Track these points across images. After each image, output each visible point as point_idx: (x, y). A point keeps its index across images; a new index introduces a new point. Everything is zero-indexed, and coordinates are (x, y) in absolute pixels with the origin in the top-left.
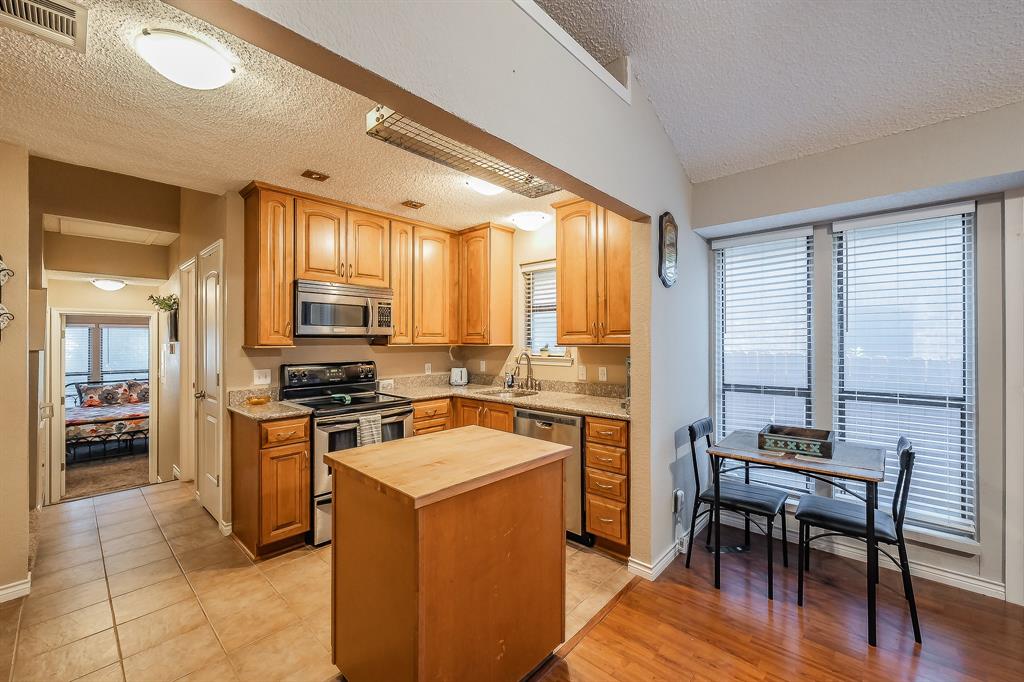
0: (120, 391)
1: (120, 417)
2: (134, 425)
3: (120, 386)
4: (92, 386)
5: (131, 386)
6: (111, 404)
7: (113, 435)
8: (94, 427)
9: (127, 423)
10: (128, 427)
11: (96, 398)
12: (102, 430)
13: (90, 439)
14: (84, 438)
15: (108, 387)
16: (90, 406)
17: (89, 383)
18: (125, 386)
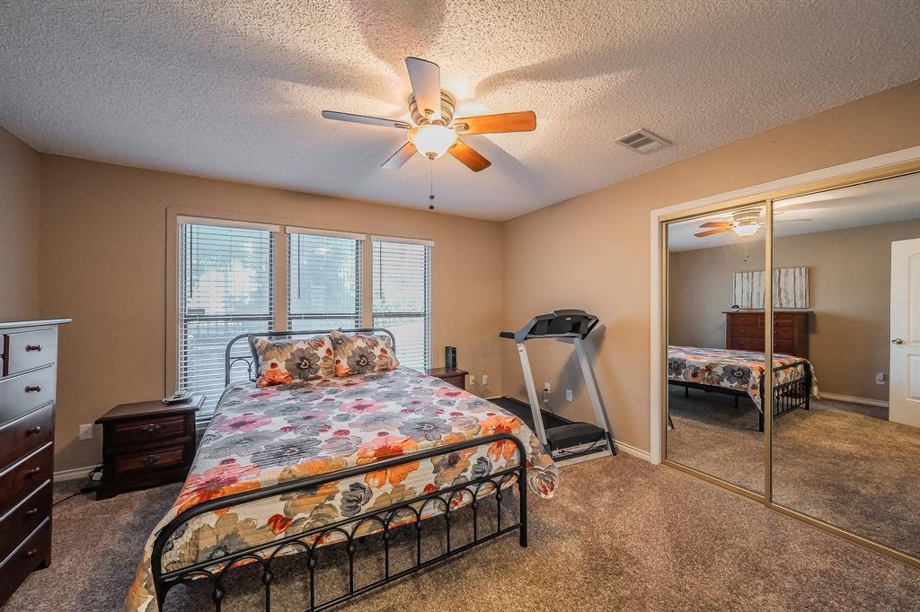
0: (321, 352)
1: (352, 461)
2: (388, 488)
3: (320, 343)
4: (274, 341)
5: (337, 343)
6: (307, 379)
7: (336, 527)
8: (276, 506)
9: (372, 481)
10: (377, 493)
11: (282, 367)
12: (304, 511)
13: (267, 553)
14: (251, 552)
15: (300, 342)
16: (272, 383)
17: (270, 335)
18: (328, 344)
